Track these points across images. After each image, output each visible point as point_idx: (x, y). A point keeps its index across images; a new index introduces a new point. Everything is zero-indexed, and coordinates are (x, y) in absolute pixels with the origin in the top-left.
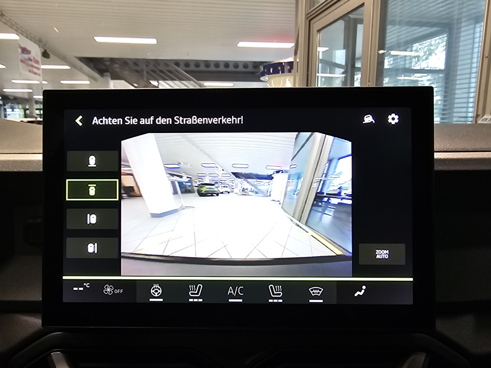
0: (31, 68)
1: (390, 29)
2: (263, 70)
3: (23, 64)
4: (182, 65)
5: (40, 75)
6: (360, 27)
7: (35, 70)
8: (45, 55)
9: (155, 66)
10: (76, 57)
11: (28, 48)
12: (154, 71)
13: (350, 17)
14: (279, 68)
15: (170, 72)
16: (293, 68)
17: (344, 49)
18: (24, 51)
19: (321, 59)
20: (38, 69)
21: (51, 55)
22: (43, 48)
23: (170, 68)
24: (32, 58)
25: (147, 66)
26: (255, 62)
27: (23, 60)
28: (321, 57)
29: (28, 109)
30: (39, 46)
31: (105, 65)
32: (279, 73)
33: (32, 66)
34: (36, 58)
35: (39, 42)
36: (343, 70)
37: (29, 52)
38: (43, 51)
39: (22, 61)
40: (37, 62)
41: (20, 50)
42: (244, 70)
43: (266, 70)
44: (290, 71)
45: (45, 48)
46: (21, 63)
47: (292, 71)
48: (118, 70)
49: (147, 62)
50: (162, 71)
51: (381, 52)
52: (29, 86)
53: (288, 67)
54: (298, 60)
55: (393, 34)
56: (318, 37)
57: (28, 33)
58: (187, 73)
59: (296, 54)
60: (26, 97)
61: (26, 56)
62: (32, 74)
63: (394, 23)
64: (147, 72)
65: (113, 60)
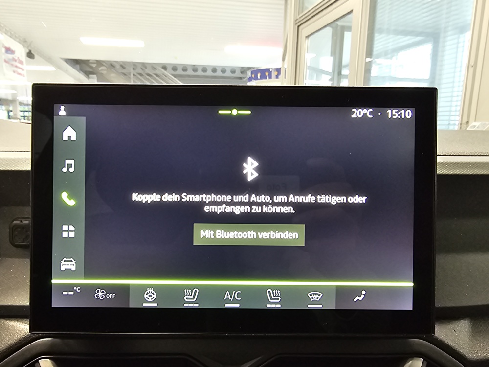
0: (15, 69)
1: (377, 37)
2: (250, 76)
3: (7, 64)
4: (169, 68)
5: (24, 76)
6: (348, 36)
7: (20, 71)
8: (30, 55)
9: (142, 69)
10: (62, 59)
11: (13, 48)
12: (141, 75)
13: (337, 25)
14: (267, 74)
15: (157, 75)
16: (280, 74)
17: (331, 56)
18: (8, 50)
19: (309, 66)
20: (22, 69)
21: (36, 56)
22: (28, 48)
23: (157, 72)
24: (16, 58)
25: (134, 69)
26: (242, 68)
27: (7, 60)
28: (308, 65)
29: (11, 111)
30: (24, 46)
31: (92, 67)
32: (266, 79)
33: (16, 66)
34: (20, 58)
35: (24, 42)
36: (330, 77)
37: (13, 52)
38: (28, 51)
39: (6, 61)
40: (21, 62)
41: (4, 50)
42: (231, 75)
43: (253, 76)
44: (277, 77)
45: (30, 49)
46: (4, 64)
47: (279, 77)
48: (104, 72)
49: (135, 65)
50: (149, 75)
51: (368, 60)
52: (13, 88)
53: (276, 73)
54: (286, 66)
55: (381, 42)
56: (305, 44)
57: (13, 33)
58: (175, 77)
59: (283, 59)
60: (10, 98)
61: (10, 56)
62: (15, 75)
63: (381, 31)
64: (134, 75)
65: (99, 63)
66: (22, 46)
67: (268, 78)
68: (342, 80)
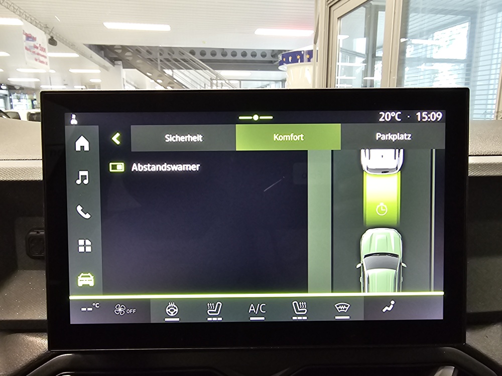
0: (37, 57)
1: (412, 16)
2: (281, 59)
3: (29, 52)
4: (198, 53)
5: (47, 64)
6: (381, 15)
7: (42, 59)
8: (52, 42)
9: (169, 54)
10: (84, 44)
11: (34, 35)
12: (168, 60)
13: (371, 4)
14: (298, 57)
15: (184, 60)
16: (312, 57)
17: (365, 37)
18: (29, 37)
19: (341, 48)
20: (45, 57)
21: (58, 42)
22: (49, 34)
23: (185, 57)
24: (38, 45)
25: (161, 54)
26: (273, 50)
27: (28, 48)
28: (341, 46)
29: (35, 100)
30: (45, 33)
31: (116, 53)
32: (298, 62)
33: (38, 54)
34: (42, 46)
35: (45, 28)
36: (364, 59)
37: (34, 39)
38: (50, 37)
39: (26, 48)
40: (43, 50)
41: (24, 37)
42: (262, 59)
43: (284, 59)
44: (309, 60)
45: (51, 35)
46: (26, 51)
47: (311, 60)
48: (130, 58)
49: (161, 50)
50: (176, 60)
51: (403, 40)
52: (37, 75)
53: (308, 56)
54: (317, 49)
55: (416, 22)
56: (338, 25)
57: (33, 19)
58: (203, 62)
59: (315, 43)
60: (33, 87)
61: (32, 43)
62: (38, 63)
63: (416, 10)
64: (161, 61)
65: (124, 48)
66: (44, 33)
67: (299, 61)
68: (376, 62)
